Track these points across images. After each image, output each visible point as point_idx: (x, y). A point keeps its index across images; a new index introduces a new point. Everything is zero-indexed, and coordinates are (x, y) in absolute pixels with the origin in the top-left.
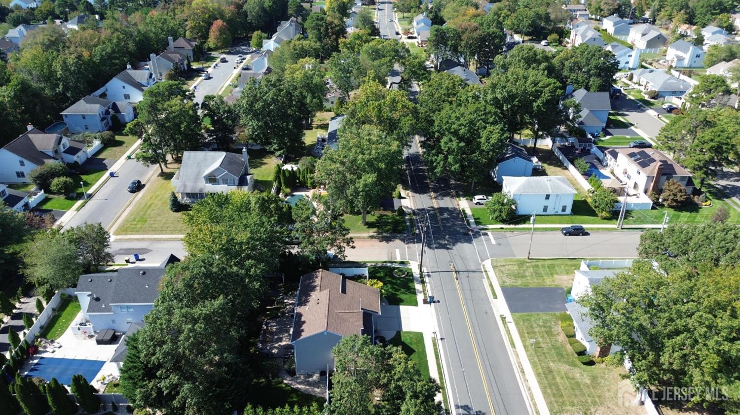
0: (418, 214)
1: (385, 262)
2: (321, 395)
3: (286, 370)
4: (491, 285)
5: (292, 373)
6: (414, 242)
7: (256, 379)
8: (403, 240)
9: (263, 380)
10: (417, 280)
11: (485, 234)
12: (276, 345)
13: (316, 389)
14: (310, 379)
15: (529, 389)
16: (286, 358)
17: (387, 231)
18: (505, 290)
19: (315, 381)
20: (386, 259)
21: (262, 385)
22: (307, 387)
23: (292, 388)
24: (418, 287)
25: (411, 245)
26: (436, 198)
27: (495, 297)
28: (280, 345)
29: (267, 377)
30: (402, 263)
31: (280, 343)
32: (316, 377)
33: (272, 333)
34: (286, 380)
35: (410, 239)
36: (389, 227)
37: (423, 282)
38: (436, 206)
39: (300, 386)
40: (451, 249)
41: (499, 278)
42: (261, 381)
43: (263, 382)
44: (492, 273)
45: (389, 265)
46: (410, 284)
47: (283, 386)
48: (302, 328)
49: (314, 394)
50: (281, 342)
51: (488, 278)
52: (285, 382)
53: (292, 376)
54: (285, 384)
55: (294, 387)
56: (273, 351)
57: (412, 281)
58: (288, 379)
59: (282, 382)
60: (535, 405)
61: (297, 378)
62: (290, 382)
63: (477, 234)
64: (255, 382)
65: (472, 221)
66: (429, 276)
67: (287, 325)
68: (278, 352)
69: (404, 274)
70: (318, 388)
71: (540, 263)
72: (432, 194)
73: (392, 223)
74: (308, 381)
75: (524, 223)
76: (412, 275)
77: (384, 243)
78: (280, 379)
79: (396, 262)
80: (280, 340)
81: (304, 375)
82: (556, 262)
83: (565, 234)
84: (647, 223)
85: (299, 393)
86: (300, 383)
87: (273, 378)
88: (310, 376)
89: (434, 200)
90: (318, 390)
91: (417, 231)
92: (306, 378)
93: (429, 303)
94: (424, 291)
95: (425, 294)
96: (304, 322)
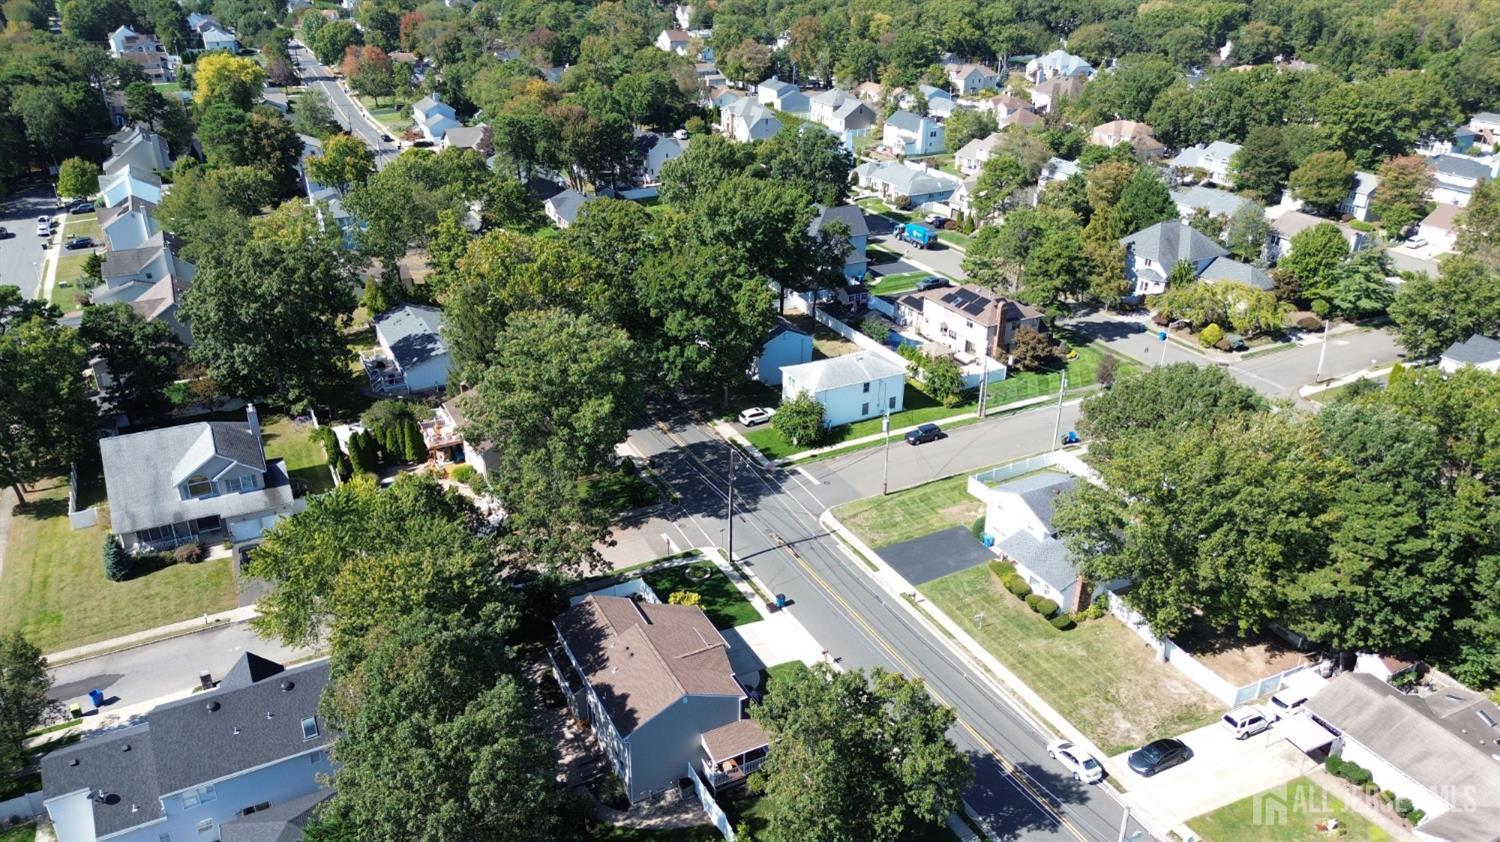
0: (660, 466)
1: (657, 562)
2: (699, 823)
3: (606, 803)
4: (856, 551)
5: (622, 804)
6: (685, 515)
8: (662, 515)
10: (734, 577)
11: (794, 472)
12: (556, 767)
13: (684, 816)
14: (662, 803)
15: (1014, 693)
16: (590, 783)
17: (623, 508)
18: (880, 552)
19: (674, 803)
20: (654, 557)
22: (666, 819)
23: (638, 830)
24: (743, 587)
25: (682, 520)
26: (671, 429)
27: (876, 569)
28: (563, 765)
30: (687, 555)
31: (561, 761)
32: (670, 796)
34: (618, 820)
35: (674, 511)
36: (622, 500)
37: (745, 577)
38: (682, 444)
39: (652, 822)
40: (755, 510)
41: (861, 536)
44: (844, 532)
45: (666, 565)
46: (728, 587)
47: (619, 832)
48: (627, 708)
49: (685, 826)
50: (560, 758)
51: (844, 541)
52: (618, 824)
53: (625, 810)
54: (620, 828)
55: (642, 827)
56: (558, 779)
57: (726, 579)
58: (620, 817)
59: (613, 828)
60: (1035, 712)
61: (638, 809)
62: (628, 822)
63: (781, 476)
65: (758, 455)
66: (748, 564)
68: (569, 778)
69: (706, 572)
70: (687, 812)
71: (906, 497)
72: (661, 425)
73: (622, 491)
74: (661, 807)
75: (843, 440)
76: (719, 571)
77: (631, 530)
78: (608, 823)
79: (676, 557)
80: (557, 755)
81: (646, 799)
82: (927, 489)
83: (914, 444)
84: (1013, 400)
85: (657, 834)
86: (647, 817)
87: (593, 826)
88: (658, 797)
89: (671, 435)
90: (690, 816)
91: (678, 495)
92: (652, 804)
93: (780, 608)
94: (757, 591)
95: (762, 596)
96: (625, 697)
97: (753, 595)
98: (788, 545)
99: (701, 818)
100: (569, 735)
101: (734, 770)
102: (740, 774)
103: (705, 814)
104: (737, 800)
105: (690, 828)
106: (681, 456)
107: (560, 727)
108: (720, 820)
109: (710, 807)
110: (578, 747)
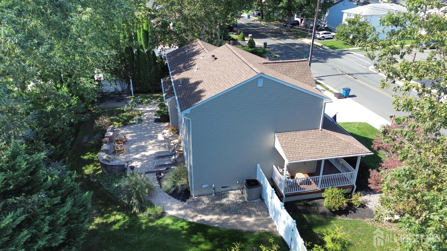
0: (269, 48)
2: (262, 229)
3: (167, 191)
5: (182, 195)
7: (102, 215)
9: (118, 217)
11: (349, 53)
12: (138, 156)
13: (245, 219)
14: (224, 201)
19: (237, 204)
21: (116, 227)
22: (224, 217)
23: (190, 223)
26: (278, 40)
28: (144, 156)
29: (126, 209)
31: (143, 153)
32: (234, 195)
33: (125, 142)
34: (172, 209)
37: (318, 83)
38: (283, 43)
39: (207, 218)
40: (325, 62)
42: (112, 219)
43: (118, 221)
47: (168, 221)
48: (197, 90)
49: (244, 229)
50: (145, 151)
52: (170, 213)
53: (184, 200)
54: (171, 217)
55: (195, 220)
56: (133, 164)
58: (175, 206)
59: (163, 215)
62: (182, 212)
63: (341, 54)
64: (97, 225)
65: (326, 48)
66: (320, 79)
67: (151, 130)
68: (142, 167)
70: (249, 215)
72: (273, 38)
74: (222, 205)
80: (144, 149)
81: (208, 194)
85: (210, 231)
86: (203, 212)
87: (143, 210)
88: (221, 195)
89: (278, 41)
90: (251, 220)
91: (278, 56)
92: (213, 200)
93: (346, 97)
94: (327, 89)
95: (331, 91)
96: (198, 83)
97: (324, 90)
98: (349, 74)
99: (265, 225)
100: (160, 137)
101: (308, 183)
102: (313, 187)
103: (270, 221)
104: (308, 213)
105: (250, 233)
106: (281, 46)
107: (156, 133)
108: (288, 230)
109: (277, 213)
110: (164, 147)
